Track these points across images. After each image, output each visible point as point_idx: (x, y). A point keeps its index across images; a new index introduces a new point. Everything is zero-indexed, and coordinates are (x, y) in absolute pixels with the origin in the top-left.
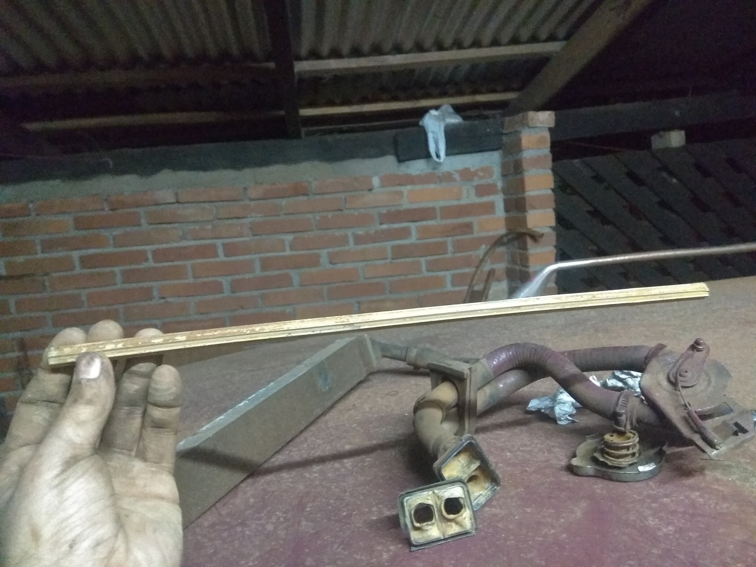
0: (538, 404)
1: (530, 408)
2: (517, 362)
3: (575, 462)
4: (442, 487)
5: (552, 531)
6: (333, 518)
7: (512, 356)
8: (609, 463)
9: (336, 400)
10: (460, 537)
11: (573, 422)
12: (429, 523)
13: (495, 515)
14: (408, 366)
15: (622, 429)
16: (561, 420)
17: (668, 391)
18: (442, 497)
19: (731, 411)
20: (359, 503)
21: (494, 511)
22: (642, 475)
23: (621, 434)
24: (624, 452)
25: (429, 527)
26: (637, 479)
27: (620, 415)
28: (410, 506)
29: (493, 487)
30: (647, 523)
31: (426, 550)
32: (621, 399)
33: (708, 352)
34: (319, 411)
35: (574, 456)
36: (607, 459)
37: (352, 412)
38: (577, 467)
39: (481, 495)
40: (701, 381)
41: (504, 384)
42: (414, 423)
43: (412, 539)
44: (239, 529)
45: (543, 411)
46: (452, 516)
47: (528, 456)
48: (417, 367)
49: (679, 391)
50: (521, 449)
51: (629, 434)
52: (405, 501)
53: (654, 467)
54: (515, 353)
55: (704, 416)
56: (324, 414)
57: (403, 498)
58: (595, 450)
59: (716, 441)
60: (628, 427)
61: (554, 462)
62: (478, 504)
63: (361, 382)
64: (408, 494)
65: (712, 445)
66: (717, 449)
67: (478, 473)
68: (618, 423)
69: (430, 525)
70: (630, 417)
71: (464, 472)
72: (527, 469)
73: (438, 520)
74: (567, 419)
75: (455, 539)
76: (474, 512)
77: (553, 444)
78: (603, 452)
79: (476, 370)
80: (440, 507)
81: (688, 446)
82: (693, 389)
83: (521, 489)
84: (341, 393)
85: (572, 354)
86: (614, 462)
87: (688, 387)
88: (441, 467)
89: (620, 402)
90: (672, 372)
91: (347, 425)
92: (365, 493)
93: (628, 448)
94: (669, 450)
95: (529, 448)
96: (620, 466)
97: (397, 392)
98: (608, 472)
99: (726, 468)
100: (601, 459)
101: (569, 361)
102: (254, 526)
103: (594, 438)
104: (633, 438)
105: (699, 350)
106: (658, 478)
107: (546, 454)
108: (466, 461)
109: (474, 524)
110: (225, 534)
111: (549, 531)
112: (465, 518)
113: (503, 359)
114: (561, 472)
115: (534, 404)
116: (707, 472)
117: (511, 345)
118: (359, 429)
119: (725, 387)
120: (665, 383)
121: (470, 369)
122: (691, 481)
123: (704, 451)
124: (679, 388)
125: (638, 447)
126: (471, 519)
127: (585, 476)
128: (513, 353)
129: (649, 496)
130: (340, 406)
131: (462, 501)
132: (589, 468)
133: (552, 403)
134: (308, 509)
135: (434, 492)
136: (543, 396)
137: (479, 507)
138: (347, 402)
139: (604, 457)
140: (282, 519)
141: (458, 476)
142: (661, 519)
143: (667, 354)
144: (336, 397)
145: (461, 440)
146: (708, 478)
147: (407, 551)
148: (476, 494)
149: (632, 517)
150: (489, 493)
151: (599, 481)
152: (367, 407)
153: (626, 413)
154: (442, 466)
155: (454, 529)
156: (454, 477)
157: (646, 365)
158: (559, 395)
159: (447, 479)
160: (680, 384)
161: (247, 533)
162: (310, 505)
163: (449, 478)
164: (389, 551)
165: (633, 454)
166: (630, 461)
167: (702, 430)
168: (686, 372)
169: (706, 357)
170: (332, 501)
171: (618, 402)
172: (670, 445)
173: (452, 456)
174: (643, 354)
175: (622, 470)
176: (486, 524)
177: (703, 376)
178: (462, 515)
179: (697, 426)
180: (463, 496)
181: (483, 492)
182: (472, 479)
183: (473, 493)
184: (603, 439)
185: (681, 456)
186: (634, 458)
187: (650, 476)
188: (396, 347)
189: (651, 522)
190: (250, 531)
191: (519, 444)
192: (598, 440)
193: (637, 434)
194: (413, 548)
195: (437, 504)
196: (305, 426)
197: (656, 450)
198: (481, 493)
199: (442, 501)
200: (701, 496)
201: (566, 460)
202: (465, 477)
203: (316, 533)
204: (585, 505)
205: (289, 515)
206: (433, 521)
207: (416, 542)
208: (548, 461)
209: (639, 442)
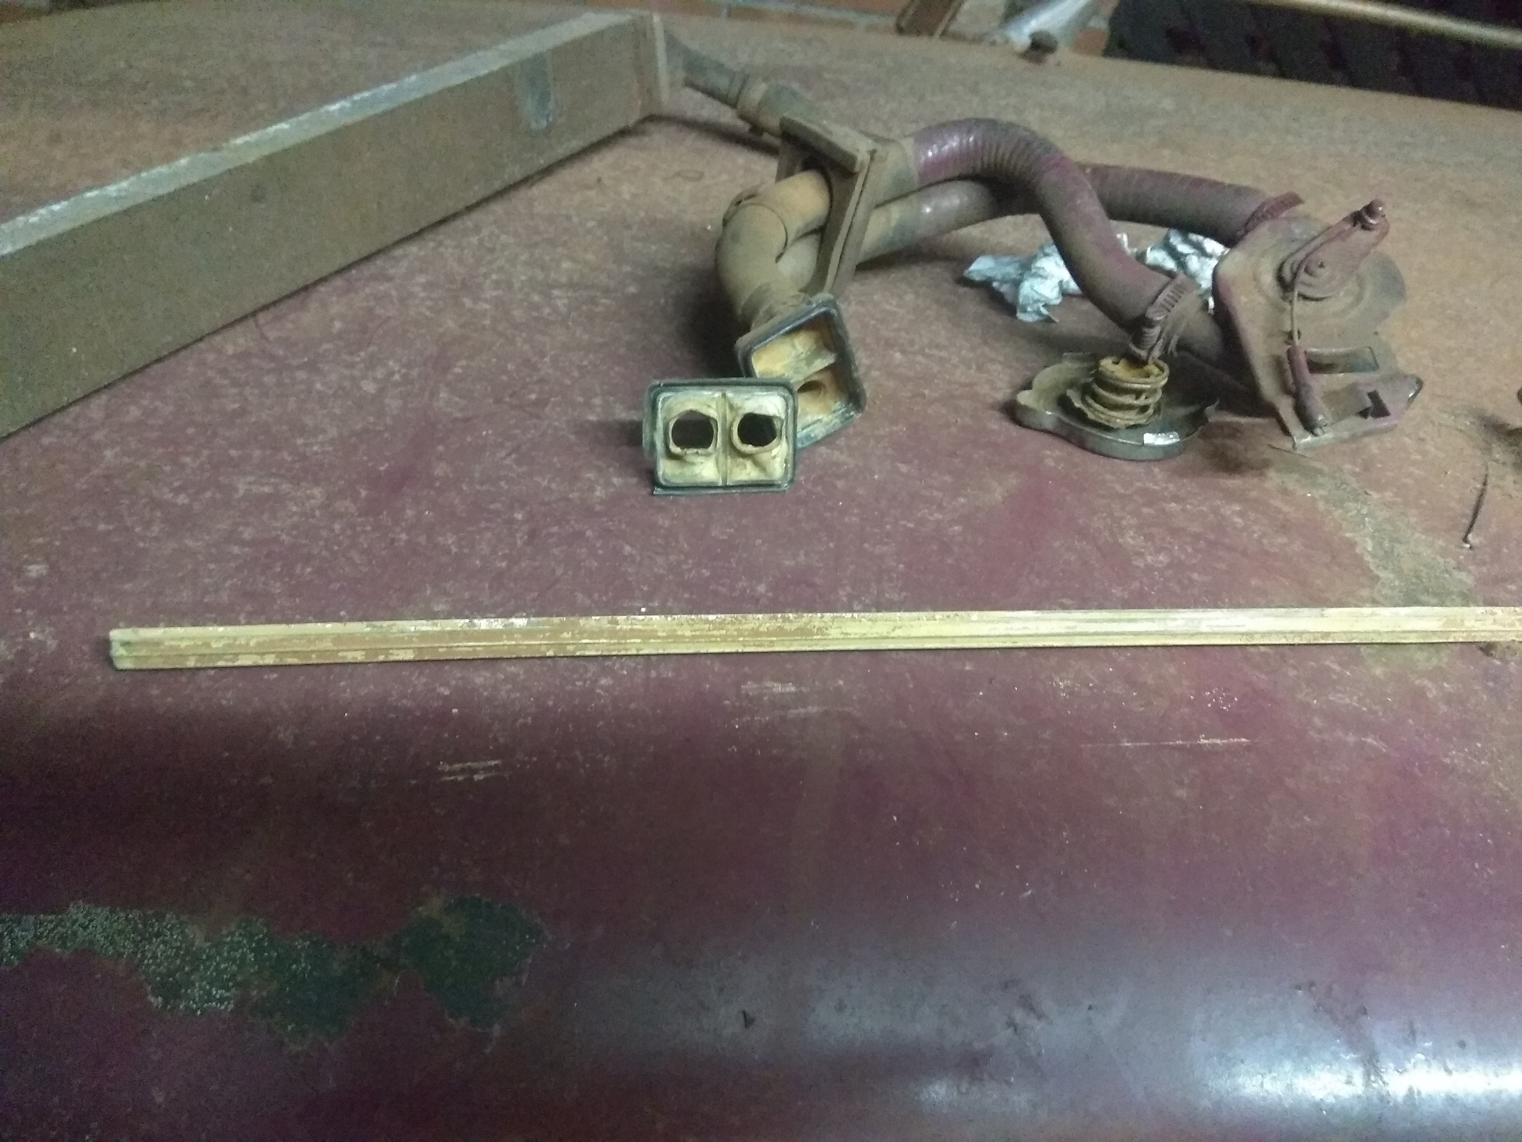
0: (991, 269)
1: (971, 272)
2: (979, 164)
3: (1025, 398)
4: (744, 388)
5: (936, 515)
6: (507, 399)
7: (972, 145)
8: (1091, 416)
9: (560, 157)
10: (755, 490)
11: (1048, 320)
12: (700, 451)
13: (837, 464)
14: (740, 123)
15: (1143, 353)
16: (1025, 311)
17: (1267, 297)
18: (740, 408)
19: (1375, 367)
20: (568, 382)
21: (837, 456)
22: (1144, 450)
23: (1136, 362)
24: (1128, 400)
25: (700, 459)
26: (1133, 457)
27: (1151, 324)
28: (669, 410)
29: (847, 411)
30: (1120, 540)
31: (684, 498)
32: (1167, 291)
33: (1384, 234)
34: (516, 172)
35: (1028, 386)
36: (1089, 406)
37: (592, 193)
38: (1025, 408)
39: (820, 421)
40: (1342, 294)
41: (935, 209)
42: (719, 245)
43: (660, 473)
44: (301, 375)
45: (995, 284)
46: (749, 448)
47: (936, 368)
48: (757, 128)
49: (1291, 302)
50: (927, 351)
51: (1151, 368)
52: (661, 399)
53: (1174, 441)
54: (980, 143)
55: (1317, 366)
56: (527, 181)
57: (658, 394)
58: (1071, 384)
59: (1320, 418)
60: (1157, 353)
61: (985, 389)
62: (808, 437)
63: (624, 133)
64: (669, 387)
65: (1309, 425)
66: (1315, 435)
67: (825, 379)
68: (1138, 340)
69: (702, 455)
70: (1168, 334)
71: (797, 371)
72: (927, 392)
73: (721, 450)
74: (1038, 313)
75: (744, 490)
76: (795, 449)
77: (993, 355)
78: (1086, 391)
79: (883, 160)
80: (731, 425)
81: (1259, 415)
82: (1320, 304)
83: (902, 428)
84: (576, 144)
85: (1100, 173)
86: (1102, 416)
87: (1312, 299)
88: (751, 349)
89: (1161, 298)
90: (1290, 261)
91: (576, 220)
92: (586, 367)
93: (1138, 393)
94: (1215, 416)
95: (944, 354)
96: (1111, 425)
97: (701, 176)
98: (1081, 430)
99: (1309, 474)
100: (1078, 404)
101: (1090, 186)
102: (333, 377)
103: (1079, 359)
104: (1158, 375)
105: (1366, 227)
106: (1173, 463)
107: (972, 371)
108: (807, 348)
109: (790, 471)
110: (269, 379)
111: (931, 514)
112: (774, 457)
113: (952, 150)
114: (991, 412)
115: (981, 267)
116: (1271, 473)
117: (978, 122)
118: (599, 233)
119: (1385, 315)
120: (1268, 279)
121: (873, 153)
122: (1233, 482)
123: (1286, 431)
124: (1293, 297)
125: (1159, 395)
126: (786, 462)
127: (1036, 430)
128: (975, 141)
129: (1144, 492)
130: (567, 175)
131: (777, 425)
132: (1049, 416)
133: (1020, 272)
134: (458, 370)
135: (724, 395)
136: (1006, 255)
137: (807, 444)
138: (587, 169)
139: (1083, 401)
140: (397, 377)
141: (784, 375)
142: (1149, 537)
143: (1296, 219)
144: (561, 151)
145: (810, 303)
146: (1268, 485)
147: (645, 492)
148: (810, 419)
149: (1097, 523)
150: (837, 421)
151: (1057, 443)
152: (626, 191)
153: (1164, 323)
154: (755, 348)
155: (747, 473)
156: (774, 375)
157: (1247, 232)
158: (1040, 258)
159: (758, 376)
160: (1299, 289)
161: (318, 386)
162: (463, 363)
163: (762, 374)
164: (608, 484)
165: (1144, 409)
166: (1130, 420)
167: (1303, 391)
168: (1321, 266)
169: (1375, 245)
170: (510, 366)
171: (1156, 297)
172: (1220, 408)
173: (782, 332)
174: (1248, 207)
175: (1112, 434)
176: (813, 476)
177: (1352, 285)
178: (770, 450)
179: (1297, 382)
180: (783, 416)
181: (825, 418)
182: (809, 387)
183: (806, 414)
184: (1097, 366)
185: (1235, 432)
186: (1141, 416)
187: (1159, 457)
188: (720, 68)
189: (1130, 540)
190: (323, 384)
191: (926, 341)
192: (1085, 365)
193: (1167, 372)
194: (659, 489)
195: (725, 418)
196: (479, 197)
197: (1192, 409)
198: (820, 417)
199: (737, 415)
200: (1241, 514)
201: (1009, 391)
202: (797, 380)
203: (466, 420)
204: (1014, 482)
205: (415, 373)
206: (711, 449)
207: (665, 480)
208: (971, 385)
209: (1165, 389)
